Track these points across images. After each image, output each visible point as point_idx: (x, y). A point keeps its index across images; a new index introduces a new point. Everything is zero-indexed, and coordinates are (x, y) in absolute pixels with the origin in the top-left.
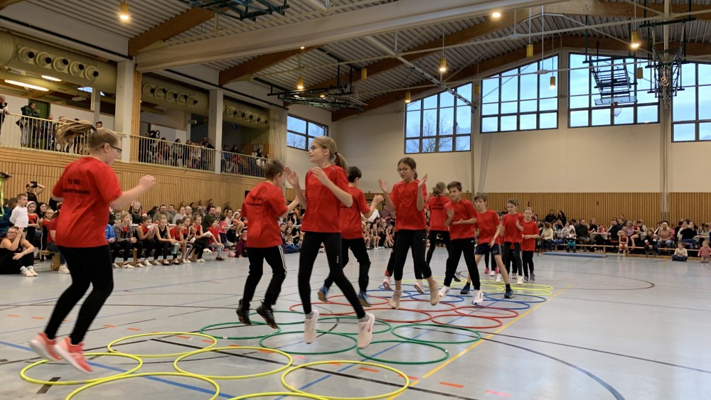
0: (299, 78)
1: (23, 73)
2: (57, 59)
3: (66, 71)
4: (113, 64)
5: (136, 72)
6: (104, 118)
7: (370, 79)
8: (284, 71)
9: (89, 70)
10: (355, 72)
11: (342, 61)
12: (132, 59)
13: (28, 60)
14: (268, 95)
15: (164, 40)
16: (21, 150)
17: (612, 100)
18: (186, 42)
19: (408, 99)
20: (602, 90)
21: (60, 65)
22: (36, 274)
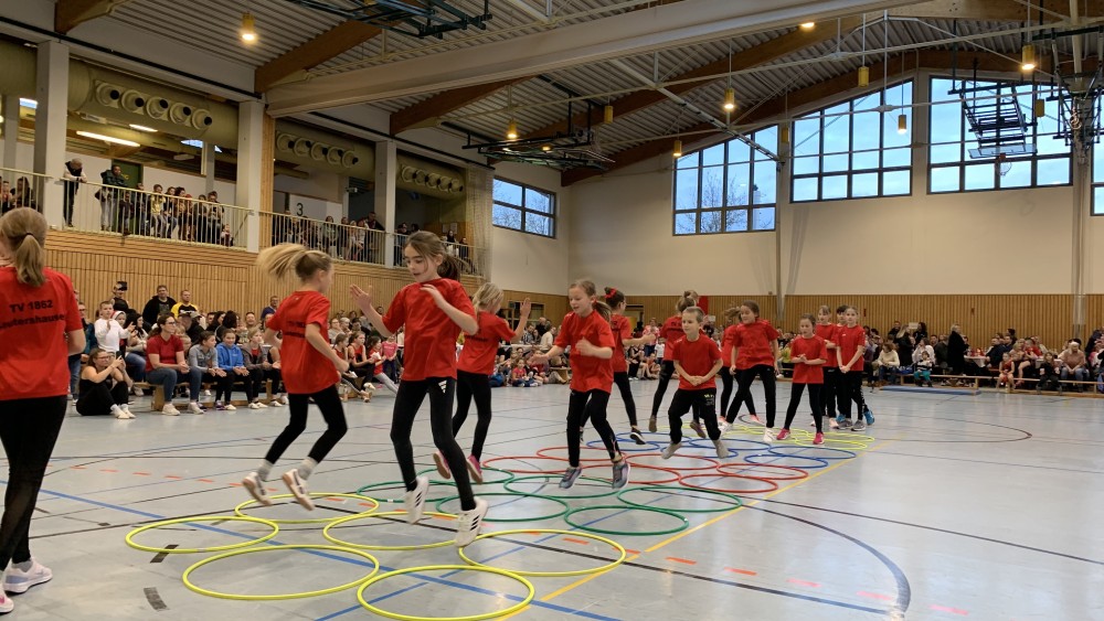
0: (511, 122)
1: (103, 120)
2: (152, 100)
3: (164, 117)
4: (233, 106)
5: (267, 117)
6: (221, 187)
7: (619, 120)
8: (489, 112)
9: (199, 115)
10: (595, 112)
11: (577, 95)
12: (260, 98)
13: (110, 102)
14: (464, 148)
15: (307, 69)
16: (103, 236)
17: (997, 151)
18: (341, 71)
19: (678, 151)
20: (981, 133)
21: (156, 108)
22: (132, 415)
